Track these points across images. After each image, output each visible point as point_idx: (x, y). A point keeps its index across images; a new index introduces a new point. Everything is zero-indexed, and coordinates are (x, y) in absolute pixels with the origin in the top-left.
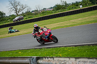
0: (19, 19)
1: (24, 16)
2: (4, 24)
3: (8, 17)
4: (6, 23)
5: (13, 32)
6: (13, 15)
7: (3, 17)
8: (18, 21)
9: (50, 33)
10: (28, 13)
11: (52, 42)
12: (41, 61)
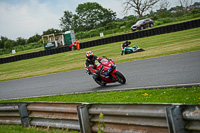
0: (144, 25)
1: (155, 19)
2: (114, 35)
3: (121, 20)
4: (118, 34)
5: (132, 52)
6: (131, 17)
7: (110, 21)
8: (142, 29)
9: (112, 67)
10: (163, 13)
11: (117, 83)
12: (191, 114)
